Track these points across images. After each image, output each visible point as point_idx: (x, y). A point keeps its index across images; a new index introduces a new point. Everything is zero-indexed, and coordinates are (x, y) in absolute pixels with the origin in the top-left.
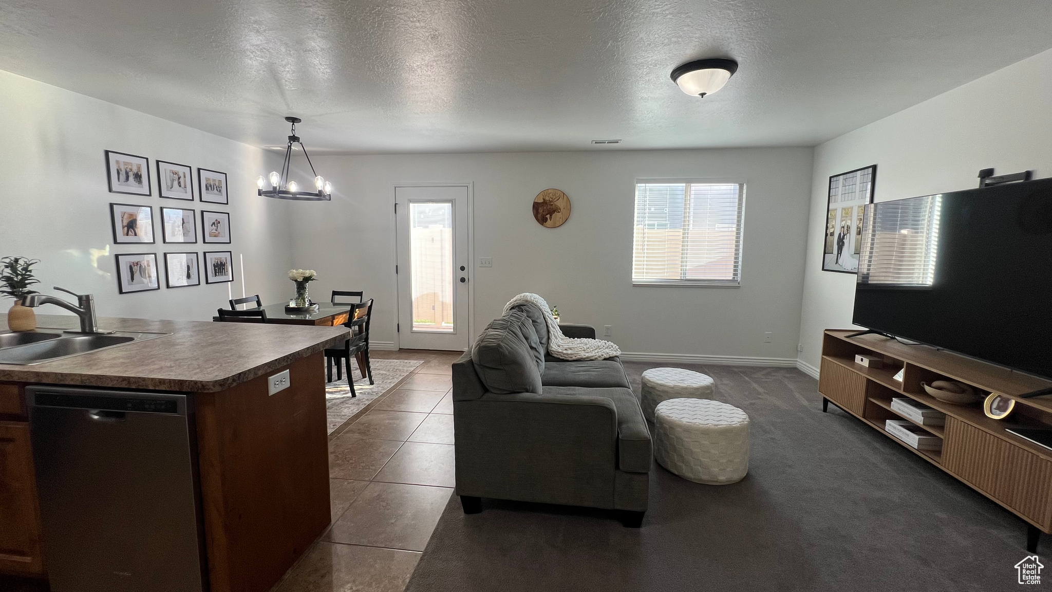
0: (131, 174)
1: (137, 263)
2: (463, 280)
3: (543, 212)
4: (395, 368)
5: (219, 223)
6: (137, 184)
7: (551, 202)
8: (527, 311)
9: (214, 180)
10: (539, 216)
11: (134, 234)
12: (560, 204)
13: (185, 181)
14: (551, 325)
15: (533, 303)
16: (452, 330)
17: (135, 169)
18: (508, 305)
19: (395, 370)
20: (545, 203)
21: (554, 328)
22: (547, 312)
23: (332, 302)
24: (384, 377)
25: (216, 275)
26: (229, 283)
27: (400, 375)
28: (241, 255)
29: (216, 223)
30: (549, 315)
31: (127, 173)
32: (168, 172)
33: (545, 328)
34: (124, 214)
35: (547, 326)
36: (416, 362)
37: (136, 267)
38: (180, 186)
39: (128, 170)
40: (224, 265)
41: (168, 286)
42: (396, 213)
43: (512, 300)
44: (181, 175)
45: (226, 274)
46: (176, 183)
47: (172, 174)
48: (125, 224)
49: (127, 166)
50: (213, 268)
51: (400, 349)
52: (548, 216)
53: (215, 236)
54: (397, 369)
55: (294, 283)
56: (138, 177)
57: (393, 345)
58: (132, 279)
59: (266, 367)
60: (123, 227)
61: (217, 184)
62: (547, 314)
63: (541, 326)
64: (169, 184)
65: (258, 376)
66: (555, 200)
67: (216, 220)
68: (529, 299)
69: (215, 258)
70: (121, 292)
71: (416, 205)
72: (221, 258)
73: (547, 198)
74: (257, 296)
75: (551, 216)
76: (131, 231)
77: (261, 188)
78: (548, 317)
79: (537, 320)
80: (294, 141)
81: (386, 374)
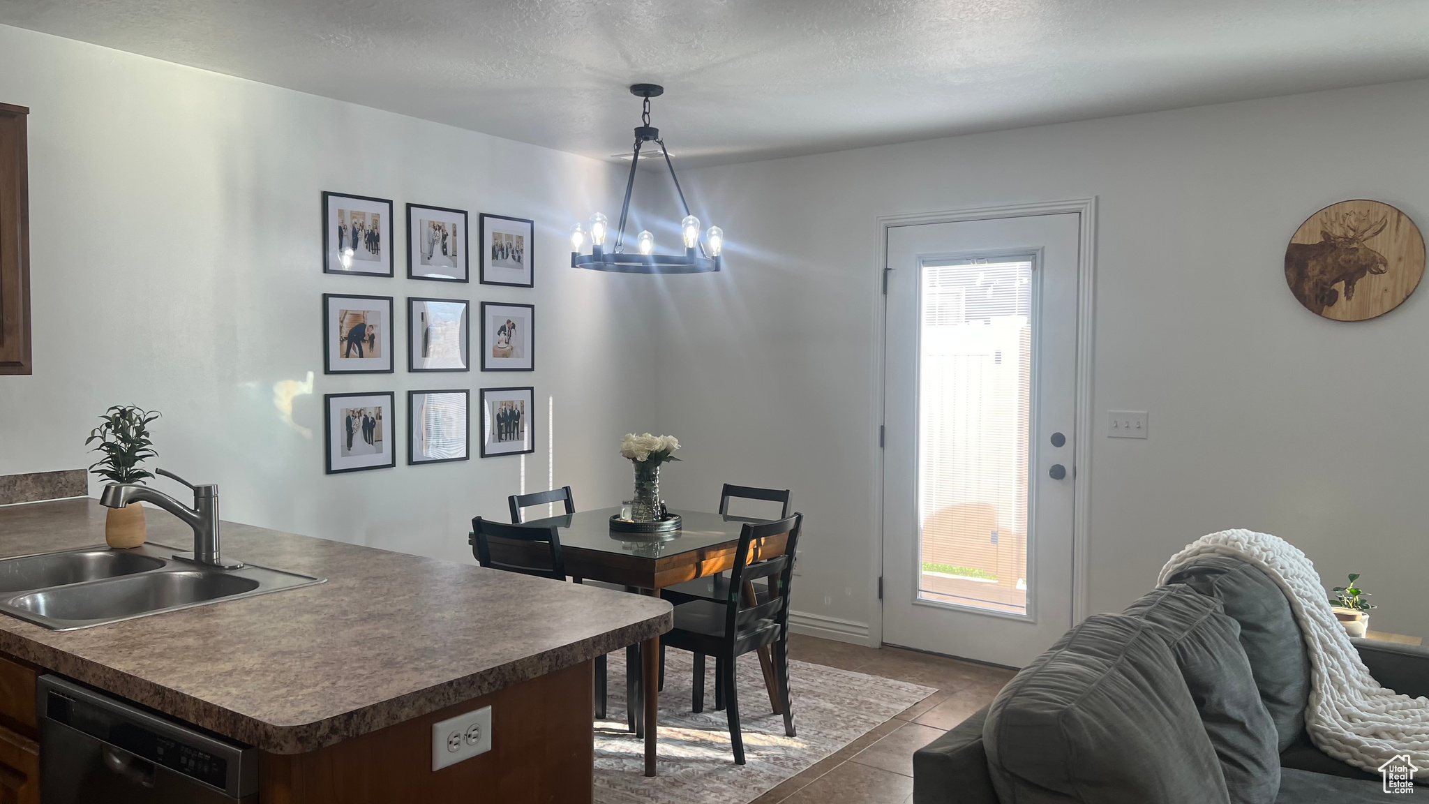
0: (361, 234)
1: (359, 413)
2: (1058, 473)
3: (1322, 272)
4: (860, 698)
5: (514, 326)
6: (371, 253)
7: (1350, 241)
8: (1230, 593)
9: (509, 237)
10: (1308, 287)
11: (358, 355)
13: (455, 243)
14: (1323, 642)
15: (1256, 565)
16: (1024, 612)
17: (368, 225)
18: (1172, 563)
19: (856, 703)
20: (1328, 244)
21: (1332, 653)
22: (1310, 599)
23: (720, 513)
24: (827, 720)
25: (500, 439)
26: (523, 456)
27: (866, 721)
28: (551, 399)
29: (507, 329)
30: (1316, 611)
31: (355, 233)
32: (426, 227)
33: (1296, 654)
34: (345, 314)
35: (1306, 648)
36: (914, 687)
37: (357, 419)
38: (445, 253)
39: (357, 227)
40: (518, 417)
41: (410, 462)
42: (885, 291)
43: (1188, 548)
44: (450, 231)
45: (520, 438)
46: (438, 248)
47: (432, 230)
48: (345, 334)
49: (356, 220)
50: (496, 422)
51: (883, 644)
52: (1340, 287)
53: (505, 355)
54: (863, 702)
55: (631, 466)
56: (373, 239)
57: (866, 632)
58: (350, 444)
59: (422, 701)
60: (342, 341)
61: (514, 245)
62: (1305, 605)
63: (1282, 643)
64: (426, 249)
65: (397, 721)
66: (1367, 234)
67: (509, 322)
68: (1242, 551)
69: (502, 402)
70: (329, 471)
71: (938, 269)
72: (512, 402)
73: (1337, 231)
74: (567, 489)
75: (1350, 284)
76: (354, 349)
77: (577, 252)
78: (1312, 615)
79: (1263, 624)
80: (647, 139)
81: (831, 712)
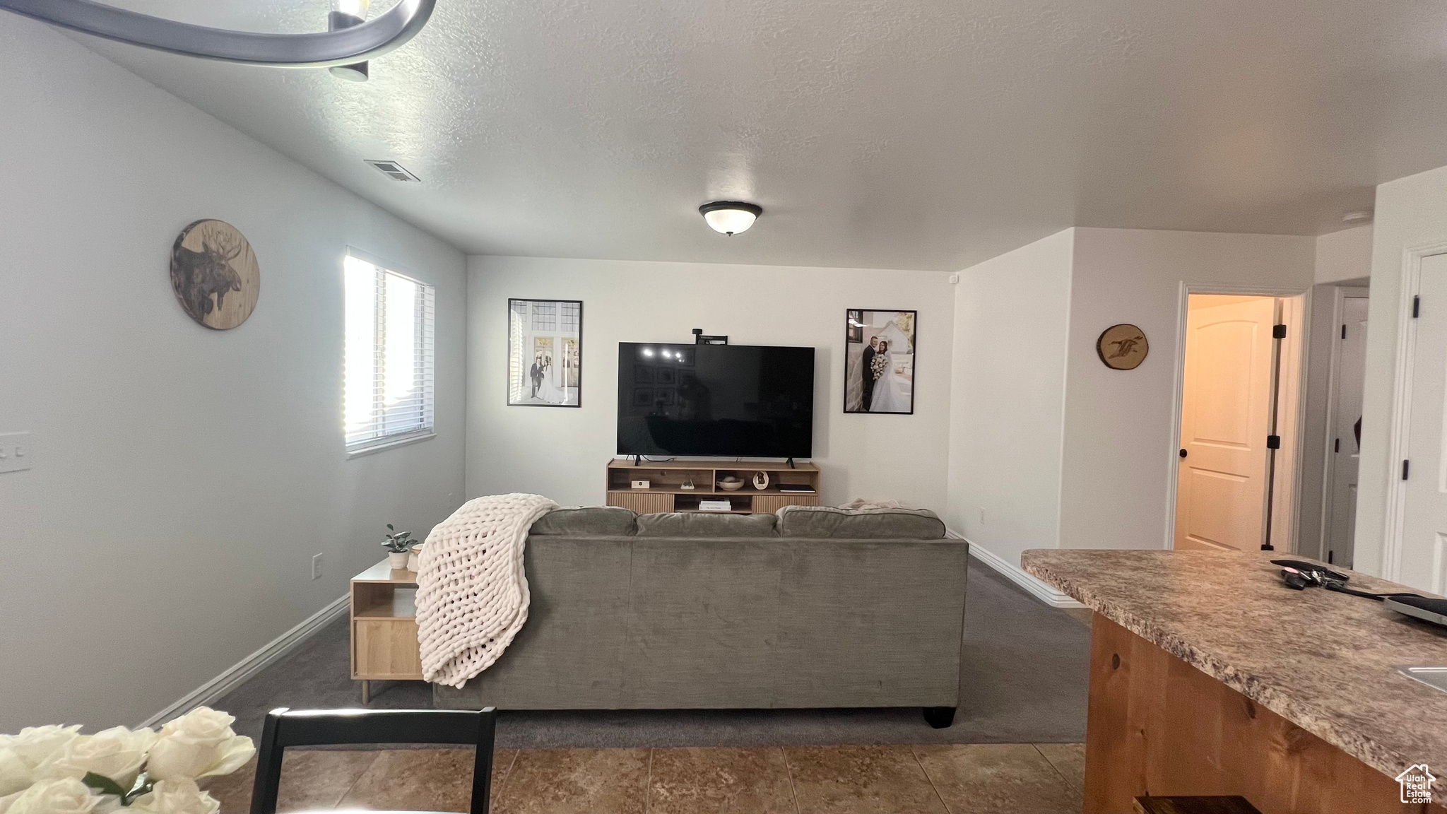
7: (221, 257)
10: (194, 293)
12: (238, 266)
20: (207, 256)
66: (231, 254)
75: (220, 296)
